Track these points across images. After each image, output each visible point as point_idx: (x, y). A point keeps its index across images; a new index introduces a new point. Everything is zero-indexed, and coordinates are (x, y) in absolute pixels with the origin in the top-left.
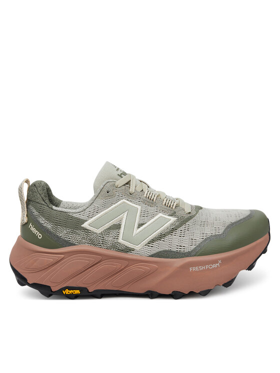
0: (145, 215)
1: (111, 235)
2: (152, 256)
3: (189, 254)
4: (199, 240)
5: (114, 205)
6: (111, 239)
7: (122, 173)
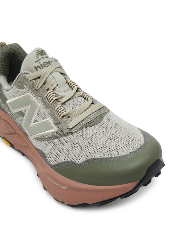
0: (40, 114)
1: (19, 119)
2: (36, 148)
7: (39, 65)
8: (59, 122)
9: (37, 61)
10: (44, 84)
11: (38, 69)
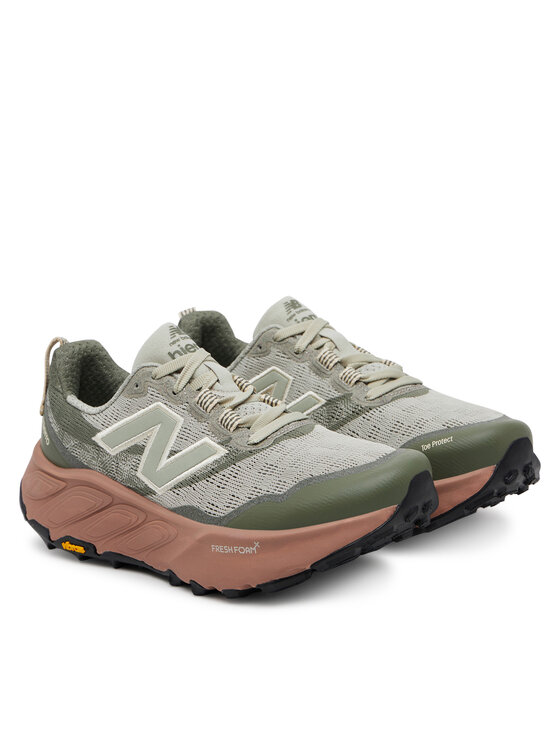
0: (185, 437)
1: (128, 463)
2: (174, 510)
3: (218, 521)
4: (243, 499)
5: (143, 411)
6: (127, 468)
7: (178, 349)
8: (231, 438)
9: (174, 343)
10: (189, 382)
11: (177, 355)
